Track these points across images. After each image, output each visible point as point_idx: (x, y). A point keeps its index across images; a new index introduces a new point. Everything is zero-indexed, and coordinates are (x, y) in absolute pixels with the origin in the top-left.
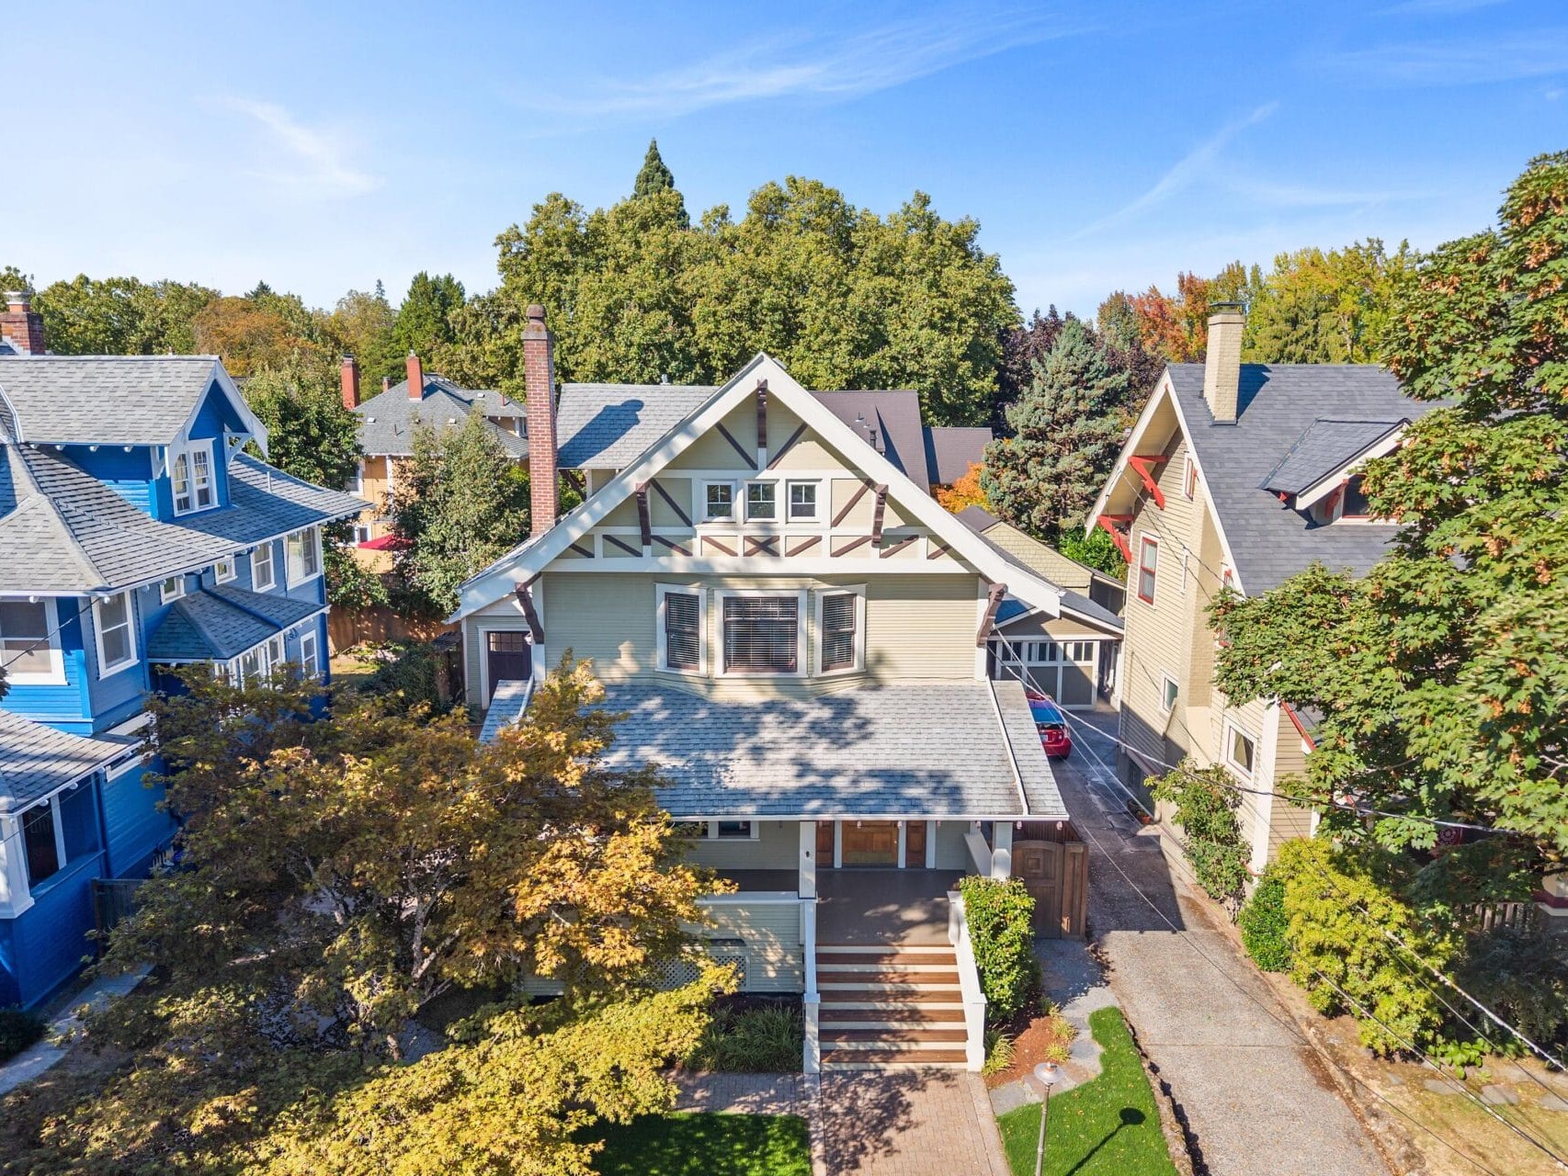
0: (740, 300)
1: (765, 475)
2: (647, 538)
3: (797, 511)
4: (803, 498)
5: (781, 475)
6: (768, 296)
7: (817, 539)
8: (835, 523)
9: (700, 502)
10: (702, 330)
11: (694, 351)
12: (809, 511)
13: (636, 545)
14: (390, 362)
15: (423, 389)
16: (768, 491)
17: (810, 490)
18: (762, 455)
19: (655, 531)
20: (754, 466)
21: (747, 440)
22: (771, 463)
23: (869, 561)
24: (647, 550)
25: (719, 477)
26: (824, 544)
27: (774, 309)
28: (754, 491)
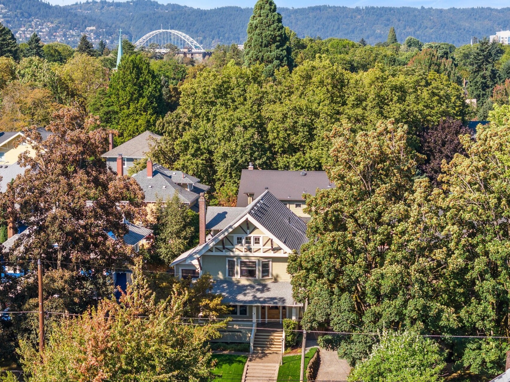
0: (289, 122)
1: (250, 235)
2: (224, 248)
3: (256, 243)
4: (257, 241)
5: (252, 235)
6: (301, 120)
7: (260, 249)
8: (264, 246)
9: (235, 241)
10: (271, 137)
11: (267, 146)
12: (258, 243)
13: (222, 249)
15: (153, 172)
16: (250, 238)
17: (259, 239)
18: (248, 231)
19: (226, 247)
20: (247, 233)
21: (245, 228)
22: (250, 233)
23: (271, 254)
24: (224, 251)
25: (240, 236)
26: (261, 250)
27: (304, 126)
28: (247, 239)
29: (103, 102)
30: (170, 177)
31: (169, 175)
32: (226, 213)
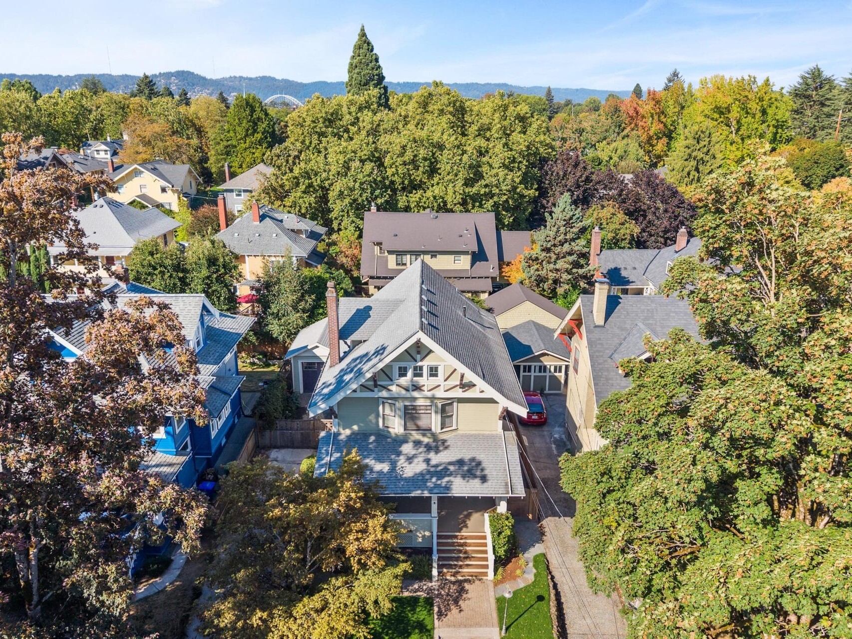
0: (408, 156)
1: (420, 364)
2: (376, 386)
3: (432, 375)
4: (433, 372)
5: (426, 364)
6: (422, 152)
7: (439, 386)
8: (445, 380)
9: (396, 372)
10: (390, 172)
11: (387, 183)
12: (436, 375)
13: (372, 388)
14: (225, 143)
15: (260, 217)
16: (421, 368)
17: (436, 369)
18: (418, 357)
19: (379, 383)
20: (416, 361)
21: (413, 353)
22: (422, 360)
23: (459, 393)
24: (376, 390)
25: (403, 364)
26: (442, 388)
27: (425, 159)
28: (415, 368)
29: (222, 136)
30: (281, 221)
31: (280, 218)
32: (369, 308)
